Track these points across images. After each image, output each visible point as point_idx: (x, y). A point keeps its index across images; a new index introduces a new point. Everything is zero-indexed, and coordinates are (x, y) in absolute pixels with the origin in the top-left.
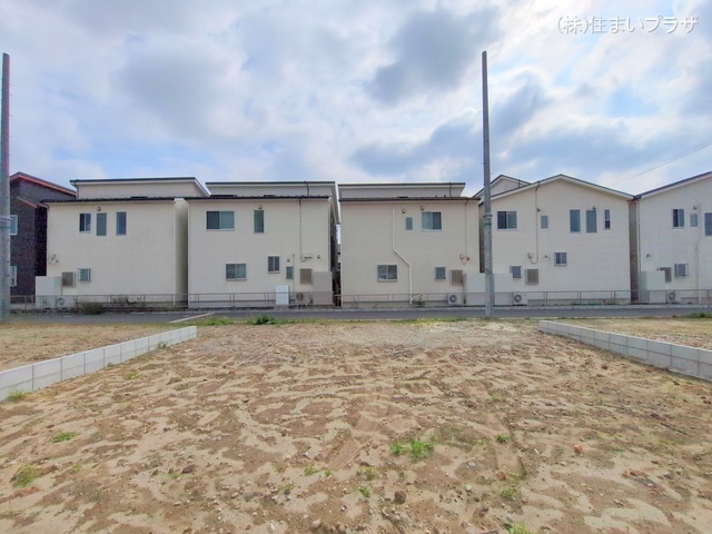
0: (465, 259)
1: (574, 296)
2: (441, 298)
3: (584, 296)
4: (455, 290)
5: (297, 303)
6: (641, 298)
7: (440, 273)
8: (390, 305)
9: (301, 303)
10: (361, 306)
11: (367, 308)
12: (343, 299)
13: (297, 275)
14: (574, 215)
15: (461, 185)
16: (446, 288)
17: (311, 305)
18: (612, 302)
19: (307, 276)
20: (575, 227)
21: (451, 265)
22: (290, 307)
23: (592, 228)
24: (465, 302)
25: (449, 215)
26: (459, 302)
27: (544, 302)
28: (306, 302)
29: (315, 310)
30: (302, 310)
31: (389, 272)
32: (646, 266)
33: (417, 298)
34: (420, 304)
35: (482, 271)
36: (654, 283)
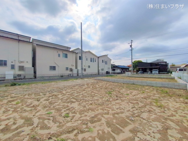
0: (72, 65)
1: (91, 74)
2: (67, 75)
3: (93, 74)
4: (70, 73)
5: (18, 78)
6: (99, 74)
7: (67, 69)
8: (54, 77)
9: (20, 78)
10: (45, 78)
11: (46, 78)
12: (37, 76)
13: (17, 68)
14: (91, 58)
15: (70, 48)
16: (69, 72)
17: (24, 78)
18: (96, 75)
19: (21, 68)
20: (91, 61)
21: (70, 67)
22: (14, 80)
23: (93, 62)
24: (73, 75)
25: (69, 55)
26: (72, 75)
27: (87, 75)
28: (22, 77)
29: (27, 80)
30: (20, 80)
31: (53, 68)
32: (100, 69)
33: (62, 75)
34: (62, 76)
35: (76, 69)
36: (101, 71)
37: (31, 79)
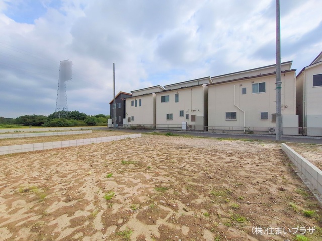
4: (274, 125)
7: (264, 116)
9: (191, 129)
11: (219, 132)
13: (190, 118)
16: (268, 124)
17: (194, 130)
19: (193, 118)
22: (187, 130)
29: (196, 132)
30: (191, 132)
31: (232, 116)
33: (247, 129)
37: (200, 131)
